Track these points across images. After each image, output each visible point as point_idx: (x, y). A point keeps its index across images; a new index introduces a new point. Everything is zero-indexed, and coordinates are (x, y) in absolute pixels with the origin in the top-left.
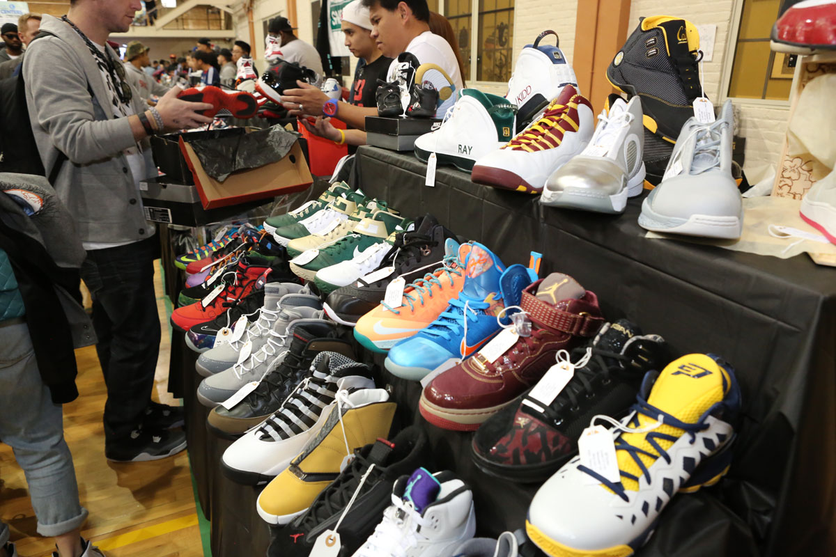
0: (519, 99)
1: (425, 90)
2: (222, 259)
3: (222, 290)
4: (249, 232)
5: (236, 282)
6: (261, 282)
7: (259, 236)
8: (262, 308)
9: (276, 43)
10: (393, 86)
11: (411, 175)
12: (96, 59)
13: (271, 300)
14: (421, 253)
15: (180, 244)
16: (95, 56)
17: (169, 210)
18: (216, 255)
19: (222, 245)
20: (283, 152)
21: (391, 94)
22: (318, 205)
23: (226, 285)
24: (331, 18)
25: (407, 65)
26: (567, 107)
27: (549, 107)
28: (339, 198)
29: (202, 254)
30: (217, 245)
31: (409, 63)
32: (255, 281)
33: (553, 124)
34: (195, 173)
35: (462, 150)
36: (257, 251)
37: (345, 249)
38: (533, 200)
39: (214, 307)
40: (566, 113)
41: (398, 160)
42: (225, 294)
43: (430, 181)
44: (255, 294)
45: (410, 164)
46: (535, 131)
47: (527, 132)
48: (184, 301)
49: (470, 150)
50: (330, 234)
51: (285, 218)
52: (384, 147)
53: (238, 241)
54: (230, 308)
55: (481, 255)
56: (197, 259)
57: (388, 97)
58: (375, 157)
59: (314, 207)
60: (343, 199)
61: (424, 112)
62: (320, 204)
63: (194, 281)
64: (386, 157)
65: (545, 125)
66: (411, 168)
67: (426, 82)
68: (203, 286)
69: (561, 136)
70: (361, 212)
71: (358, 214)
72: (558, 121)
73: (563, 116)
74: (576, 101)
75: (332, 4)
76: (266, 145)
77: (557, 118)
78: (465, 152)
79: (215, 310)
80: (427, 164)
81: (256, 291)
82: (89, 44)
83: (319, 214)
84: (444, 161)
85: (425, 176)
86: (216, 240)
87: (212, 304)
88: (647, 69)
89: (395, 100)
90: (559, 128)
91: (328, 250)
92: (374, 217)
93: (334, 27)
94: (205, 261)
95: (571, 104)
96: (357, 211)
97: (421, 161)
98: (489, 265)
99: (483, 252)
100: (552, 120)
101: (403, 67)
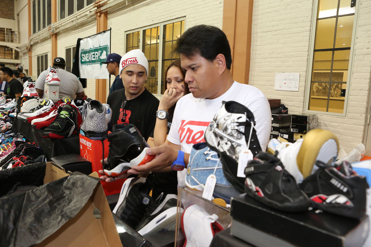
24: (81, 57)
25: (243, 118)
31: (245, 115)
75: (82, 50)
93: (82, 63)
101: (238, 118)
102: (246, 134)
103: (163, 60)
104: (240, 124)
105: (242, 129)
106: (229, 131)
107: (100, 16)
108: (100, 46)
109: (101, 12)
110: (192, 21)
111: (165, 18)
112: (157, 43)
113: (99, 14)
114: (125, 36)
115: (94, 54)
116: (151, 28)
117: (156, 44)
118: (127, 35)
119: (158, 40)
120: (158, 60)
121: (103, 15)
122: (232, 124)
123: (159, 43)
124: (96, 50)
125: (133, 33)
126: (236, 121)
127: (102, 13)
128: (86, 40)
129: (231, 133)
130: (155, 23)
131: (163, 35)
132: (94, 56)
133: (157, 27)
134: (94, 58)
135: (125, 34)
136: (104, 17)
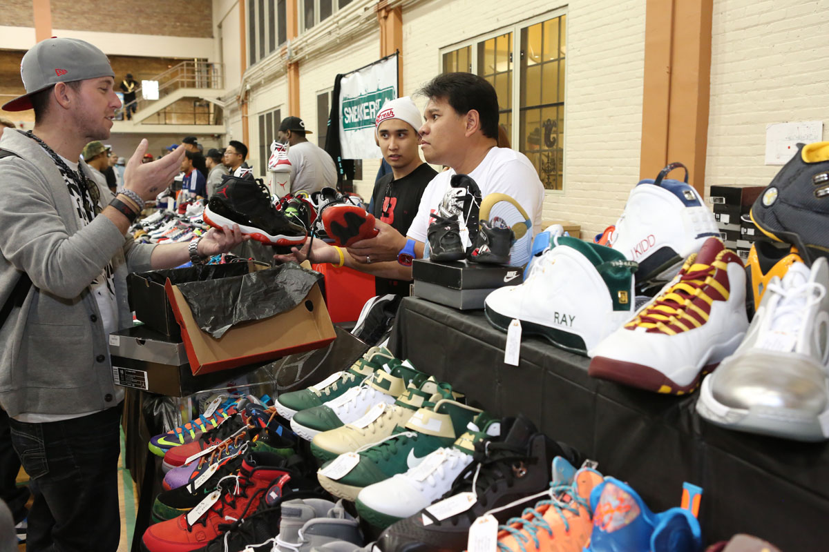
0: (636, 251)
1: (496, 230)
2: (215, 447)
3: (216, 500)
4: (254, 412)
5: (237, 491)
6: (273, 495)
7: (267, 417)
8: (277, 537)
9: (283, 150)
10: (451, 221)
11: (482, 346)
12: (66, 181)
13: (289, 526)
14: (513, 474)
15: (155, 414)
16: (65, 177)
17: (145, 373)
18: (206, 439)
19: (214, 424)
20: (298, 298)
21: (449, 232)
22: (349, 378)
23: (221, 493)
24: (344, 115)
25: (464, 192)
26: (713, 268)
27: (685, 267)
28: (379, 371)
29: (186, 434)
30: (207, 423)
31: (467, 188)
32: (265, 491)
33: (696, 292)
34: (184, 327)
35: (560, 319)
36: (266, 442)
37: (395, 453)
38: (682, 404)
39: (205, 526)
40: (712, 276)
41: (462, 323)
42: (220, 507)
43: (512, 356)
44: (266, 513)
45: (481, 331)
46: (669, 302)
47: (659, 303)
48: (161, 511)
49: (572, 320)
50: (371, 427)
51: (305, 397)
52: (439, 302)
53: (236, 420)
54: (229, 532)
55: (622, 500)
56: (179, 442)
57: (445, 236)
58: (428, 314)
59: (344, 380)
60: (385, 373)
61: (495, 258)
62: (352, 377)
63: (176, 477)
64: (444, 316)
65: (683, 293)
66: (481, 335)
67: (497, 219)
68: (189, 488)
69: (707, 309)
70: (414, 396)
71: (410, 398)
72: (702, 287)
73: (708, 280)
74: (725, 260)
75: (345, 99)
76: (276, 289)
77: (699, 283)
78: (564, 323)
79: (205, 530)
80: (506, 333)
81: (267, 509)
82: (59, 162)
83: (352, 392)
84: (531, 331)
85: (504, 349)
86: (207, 415)
87: (202, 521)
88: (817, 212)
89: (454, 241)
90: (704, 297)
91: (370, 454)
92: (436, 408)
93: (346, 126)
94: (191, 446)
95: (717, 264)
96: (408, 394)
97: (496, 328)
98: (634, 515)
99: (625, 496)
100: (695, 286)
101: (458, 193)
102: (465, 210)
103: (523, 110)
104: (460, 199)
105: (461, 204)
106: (450, 208)
107: (386, 18)
108: (378, 90)
109: (388, 9)
110: (581, 16)
111: (523, 13)
112: (509, 71)
113: (383, 13)
114: (439, 60)
115: (367, 107)
116: (495, 38)
117: (506, 74)
118: (445, 56)
119: (511, 64)
120: (510, 111)
121: (392, 15)
122: (453, 200)
123: (511, 71)
124: (371, 98)
125: (457, 51)
126: (456, 195)
127: (391, 9)
128: (351, 76)
129: (451, 210)
130: (503, 25)
131: (521, 52)
132: (367, 111)
133: (509, 34)
134: (368, 114)
135: (439, 54)
136: (394, 18)
